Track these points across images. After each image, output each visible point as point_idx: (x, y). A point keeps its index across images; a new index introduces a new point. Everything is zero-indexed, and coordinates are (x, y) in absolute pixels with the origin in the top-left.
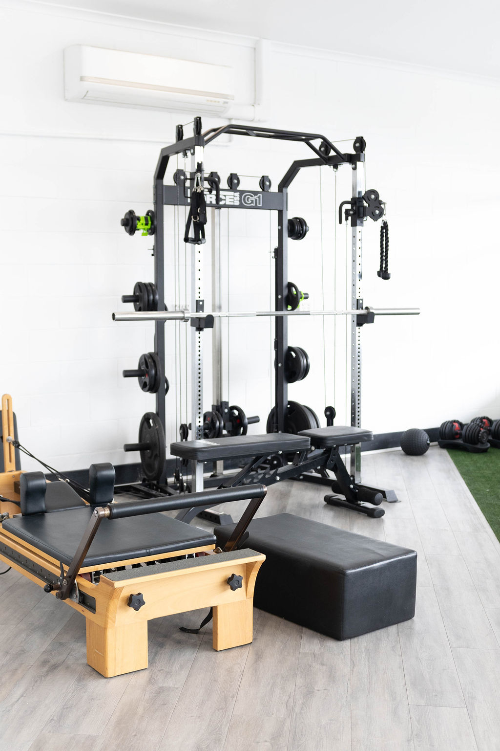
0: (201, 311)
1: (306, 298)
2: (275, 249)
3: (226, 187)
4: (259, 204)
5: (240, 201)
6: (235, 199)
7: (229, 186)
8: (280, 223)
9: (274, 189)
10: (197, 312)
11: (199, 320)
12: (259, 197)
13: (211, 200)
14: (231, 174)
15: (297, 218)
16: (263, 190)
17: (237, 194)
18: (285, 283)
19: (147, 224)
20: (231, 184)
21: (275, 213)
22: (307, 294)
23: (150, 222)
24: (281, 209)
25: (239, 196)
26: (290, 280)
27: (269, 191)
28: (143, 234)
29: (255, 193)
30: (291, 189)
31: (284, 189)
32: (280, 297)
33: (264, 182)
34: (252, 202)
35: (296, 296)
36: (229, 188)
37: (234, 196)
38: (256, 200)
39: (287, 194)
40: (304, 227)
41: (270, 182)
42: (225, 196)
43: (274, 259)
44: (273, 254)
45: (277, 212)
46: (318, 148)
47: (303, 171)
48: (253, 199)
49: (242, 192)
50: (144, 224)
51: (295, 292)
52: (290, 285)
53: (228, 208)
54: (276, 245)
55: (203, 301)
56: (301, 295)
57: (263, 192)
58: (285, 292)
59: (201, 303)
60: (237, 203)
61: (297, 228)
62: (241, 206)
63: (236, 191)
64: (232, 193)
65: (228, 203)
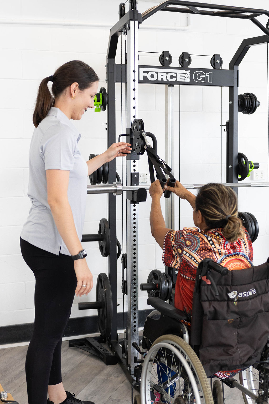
0: (135, 184)
1: (257, 167)
2: (227, 123)
3: (178, 65)
4: (210, 81)
5: (191, 78)
6: (186, 76)
7: (180, 65)
8: (231, 98)
9: (226, 66)
10: (131, 185)
11: (133, 193)
12: (210, 74)
13: (162, 77)
14: (183, 53)
15: (247, 94)
16: (214, 68)
17: (188, 72)
18: (235, 155)
19: (98, 101)
20: (183, 63)
21: (226, 90)
22: (258, 164)
23: (101, 99)
24: (232, 86)
25: (190, 73)
26: (240, 151)
27: (220, 68)
28: (96, 110)
29: (206, 70)
30: (242, 67)
31: (235, 67)
32: (230, 167)
33: (216, 60)
34: (203, 79)
35: (245, 166)
36: (181, 66)
37: (185, 74)
38: (207, 77)
39: (238, 71)
40: (254, 103)
41: (221, 60)
42: (176, 74)
43: (226, 132)
44: (224, 128)
45: (227, 89)
46: (265, 26)
47: (253, 49)
48: (204, 76)
49: (193, 70)
50: (96, 101)
51: (245, 163)
52: (241, 156)
53: (180, 85)
54: (226, 118)
55: (138, 174)
56: (251, 164)
57: (215, 70)
58: (235, 162)
59: (136, 176)
60: (188, 80)
61: (247, 103)
62: (192, 83)
63: (187, 69)
64: (183, 71)
65: (179, 80)
